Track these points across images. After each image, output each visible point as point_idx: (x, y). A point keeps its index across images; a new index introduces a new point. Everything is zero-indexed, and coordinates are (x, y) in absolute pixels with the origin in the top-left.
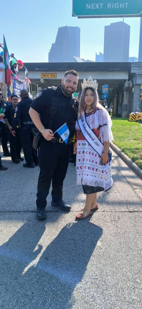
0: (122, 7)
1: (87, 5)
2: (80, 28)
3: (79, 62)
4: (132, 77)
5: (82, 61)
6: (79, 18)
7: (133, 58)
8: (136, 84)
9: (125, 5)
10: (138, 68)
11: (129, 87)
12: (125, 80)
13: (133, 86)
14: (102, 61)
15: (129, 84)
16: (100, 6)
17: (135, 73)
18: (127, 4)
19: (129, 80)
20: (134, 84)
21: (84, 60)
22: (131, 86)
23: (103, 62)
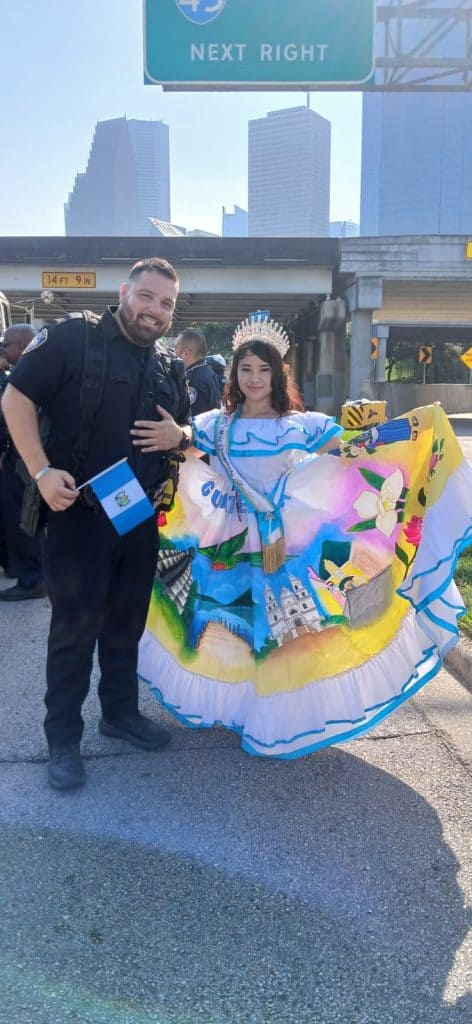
0: (308, 56)
1: (194, 48)
2: (167, 127)
3: (167, 235)
4: (342, 285)
5: (180, 234)
6: (166, 89)
7: (344, 225)
8: (358, 310)
9: (317, 52)
10: (362, 257)
11: (334, 320)
12: (322, 297)
13: (348, 314)
14: (243, 232)
15: (336, 310)
16: (234, 52)
17: (352, 274)
18: (322, 47)
19: (333, 297)
20: (352, 307)
21: (183, 230)
22: (342, 314)
23: (247, 236)
